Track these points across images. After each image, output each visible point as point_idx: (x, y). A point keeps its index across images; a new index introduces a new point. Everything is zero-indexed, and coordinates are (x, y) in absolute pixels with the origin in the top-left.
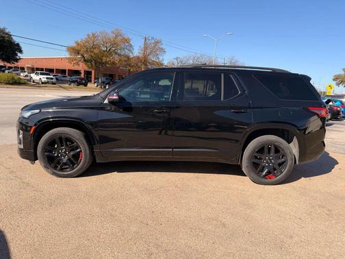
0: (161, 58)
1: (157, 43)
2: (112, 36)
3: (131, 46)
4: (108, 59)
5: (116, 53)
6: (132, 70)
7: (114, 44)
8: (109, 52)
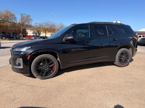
0: (31, 23)
1: (28, 16)
2: (4, 13)
3: (15, 18)
4: (4, 24)
5: (8, 21)
6: (16, 29)
7: (7, 17)
8: (4, 21)
